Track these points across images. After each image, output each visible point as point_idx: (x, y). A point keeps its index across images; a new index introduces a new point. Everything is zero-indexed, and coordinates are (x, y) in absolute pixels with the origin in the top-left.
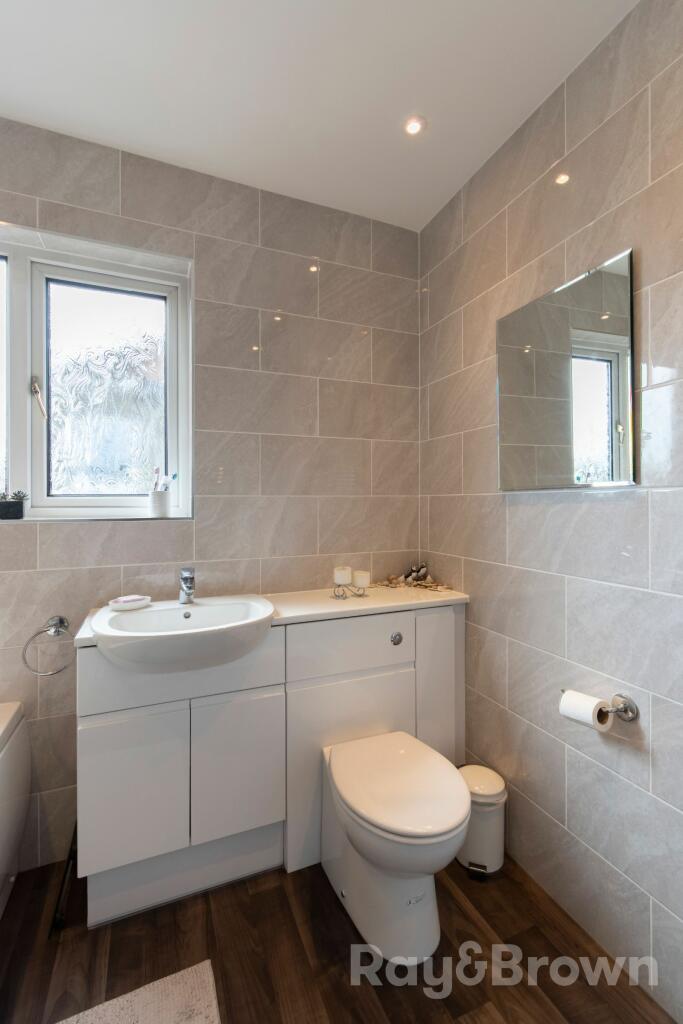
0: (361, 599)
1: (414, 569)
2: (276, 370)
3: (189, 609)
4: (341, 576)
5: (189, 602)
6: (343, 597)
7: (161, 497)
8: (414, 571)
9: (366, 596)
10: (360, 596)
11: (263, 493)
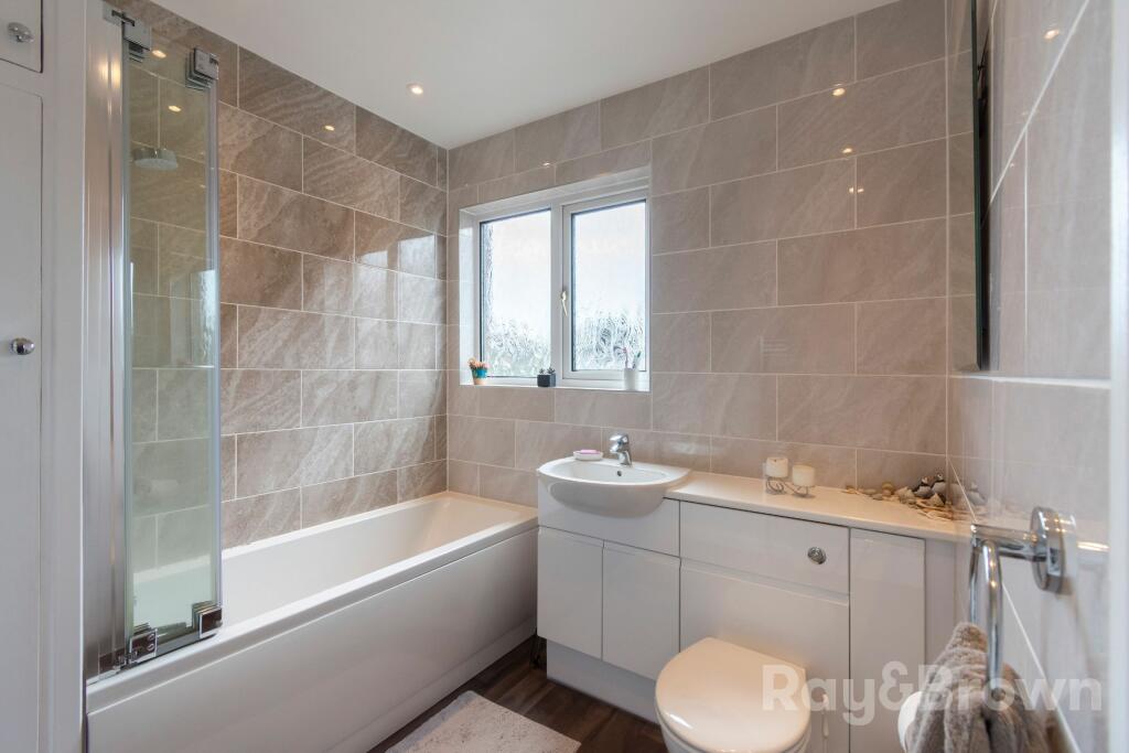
0: (803, 499)
1: (925, 481)
2: (726, 242)
3: (624, 470)
4: (775, 467)
5: (626, 463)
6: (779, 492)
7: (630, 374)
8: (925, 485)
9: (812, 497)
10: (803, 496)
11: (714, 370)
